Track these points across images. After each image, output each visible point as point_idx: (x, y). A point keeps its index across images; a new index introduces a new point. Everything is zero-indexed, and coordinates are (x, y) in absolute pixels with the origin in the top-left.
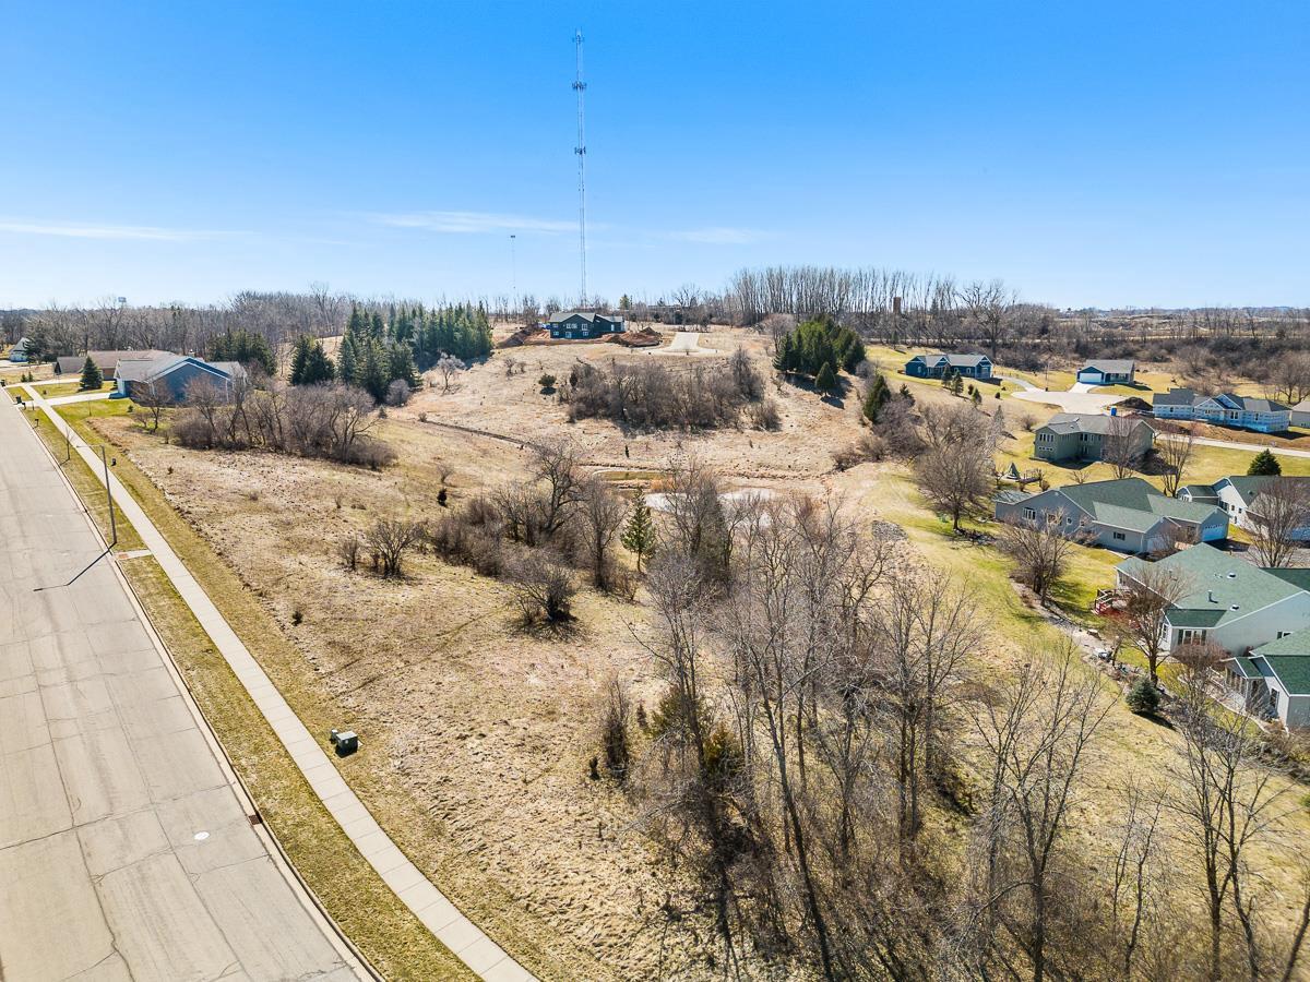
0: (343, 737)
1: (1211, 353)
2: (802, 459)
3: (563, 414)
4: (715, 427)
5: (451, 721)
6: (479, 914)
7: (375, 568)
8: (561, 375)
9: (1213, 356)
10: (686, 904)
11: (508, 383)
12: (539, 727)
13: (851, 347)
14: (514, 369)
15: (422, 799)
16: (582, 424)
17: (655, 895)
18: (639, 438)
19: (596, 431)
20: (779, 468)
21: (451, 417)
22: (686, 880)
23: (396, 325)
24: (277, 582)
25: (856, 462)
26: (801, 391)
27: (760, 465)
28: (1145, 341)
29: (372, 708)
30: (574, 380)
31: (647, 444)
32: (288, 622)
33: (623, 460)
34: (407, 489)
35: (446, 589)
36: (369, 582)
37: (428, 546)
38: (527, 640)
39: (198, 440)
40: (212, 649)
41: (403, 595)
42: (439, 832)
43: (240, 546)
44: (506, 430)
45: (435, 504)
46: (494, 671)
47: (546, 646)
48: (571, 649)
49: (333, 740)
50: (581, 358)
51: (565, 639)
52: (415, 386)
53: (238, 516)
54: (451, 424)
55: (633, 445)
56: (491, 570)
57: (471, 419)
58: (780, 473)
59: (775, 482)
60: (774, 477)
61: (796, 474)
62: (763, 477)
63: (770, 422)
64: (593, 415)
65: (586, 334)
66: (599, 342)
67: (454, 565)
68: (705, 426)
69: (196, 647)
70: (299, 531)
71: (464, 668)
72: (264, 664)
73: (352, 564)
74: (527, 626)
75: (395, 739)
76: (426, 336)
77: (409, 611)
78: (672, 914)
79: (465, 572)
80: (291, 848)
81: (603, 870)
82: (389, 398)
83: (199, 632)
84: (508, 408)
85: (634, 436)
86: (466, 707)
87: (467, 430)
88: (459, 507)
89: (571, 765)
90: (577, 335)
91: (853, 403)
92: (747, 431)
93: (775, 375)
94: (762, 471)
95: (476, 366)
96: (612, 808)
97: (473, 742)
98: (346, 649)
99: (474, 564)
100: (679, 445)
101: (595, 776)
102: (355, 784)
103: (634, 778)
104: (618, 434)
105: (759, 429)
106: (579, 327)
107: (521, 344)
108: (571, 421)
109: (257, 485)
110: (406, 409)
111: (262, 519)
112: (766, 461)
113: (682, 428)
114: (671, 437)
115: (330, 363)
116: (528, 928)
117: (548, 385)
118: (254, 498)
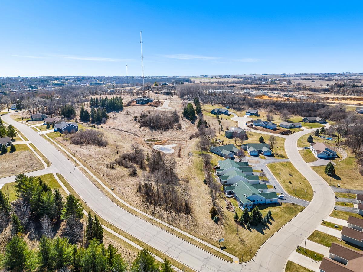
0: (112, 188)
1: (275, 107)
2: (184, 137)
3: (139, 126)
4: (169, 129)
5: (123, 187)
6: (127, 202)
7: (111, 167)
8: (138, 115)
9: (275, 108)
10: (144, 201)
11: (127, 117)
12: (132, 187)
13: (198, 110)
14: (128, 113)
15: (121, 194)
16: (143, 128)
17: (141, 200)
18: (154, 131)
19: (145, 130)
20: (179, 138)
21: (115, 126)
22: (145, 199)
23: (102, 102)
24: (99, 170)
25: (193, 137)
26: (187, 120)
27: (176, 138)
28: (264, 103)
29: (114, 186)
30: (141, 117)
31: (155, 133)
32: (103, 176)
33: (150, 137)
34: (112, 151)
35: (120, 170)
36: (110, 170)
37: (117, 163)
38: (131, 177)
39: (76, 143)
40: (95, 180)
41: (115, 171)
42: (123, 196)
43: (92, 165)
44: (127, 130)
45: (116, 153)
46: (127, 181)
47: (133, 178)
48: (136, 178)
49: (111, 189)
50: (143, 111)
51: (135, 177)
52: (107, 118)
53: (90, 159)
54: (116, 128)
55: (152, 133)
56: (126, 167)
57: (120, 127)
58: (179, 140)
59: (178, 142)
60: (178, 141)
61: (182, 140)
62: (176, 141)
63: (180, 128)
64: (145, 126)
65: (144, 103)
66: (147, 106)
67: (121, 166)
68: (167, 129)
69: (93, 180)
70: (99, 162)
71: (124, 181)
72: (101, 181)
73: (108, 167)
74: (131, 175)
75: (117, 189)
76: (108, 105)
77: (117, 174)
78: (143, 201)
79: (122, 167)
80: (110, 198)
81: (137, 199)
82: (102, 122)
83: (92, 178)
84: (127, 124)
85: (153, 131)
86: (124, 185)
87: (119, 130)
88: (120, 154)
89: (135, 190)
90: (142, 103)
91: (196, 123)
92: (175, 130)
93: (182, 116)
94: (176, 139)
95: (120, 112)
96: (139, 194)
97: (125, 189)
98: (110, 179)
99: (124, 166)
100: (161, 133)
101: (137, 191)
102: (114, 193)
103: (141, 192)
104: (149, 130)
105: (177, 130)
106: (143, 101)
107: (129, 106)
108: (140, 127)
109: (90, 153)
110: (106, 124)
111: (93, 160)
112: (177, 137)
113: (162, 129)
114: (160, 131)
115: (89, 113)
116: (131, 203)
117: (135, 118)
118: (90, 156)
